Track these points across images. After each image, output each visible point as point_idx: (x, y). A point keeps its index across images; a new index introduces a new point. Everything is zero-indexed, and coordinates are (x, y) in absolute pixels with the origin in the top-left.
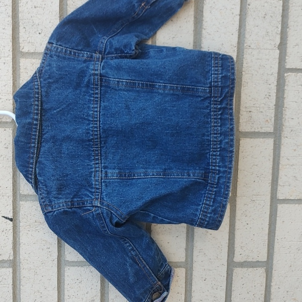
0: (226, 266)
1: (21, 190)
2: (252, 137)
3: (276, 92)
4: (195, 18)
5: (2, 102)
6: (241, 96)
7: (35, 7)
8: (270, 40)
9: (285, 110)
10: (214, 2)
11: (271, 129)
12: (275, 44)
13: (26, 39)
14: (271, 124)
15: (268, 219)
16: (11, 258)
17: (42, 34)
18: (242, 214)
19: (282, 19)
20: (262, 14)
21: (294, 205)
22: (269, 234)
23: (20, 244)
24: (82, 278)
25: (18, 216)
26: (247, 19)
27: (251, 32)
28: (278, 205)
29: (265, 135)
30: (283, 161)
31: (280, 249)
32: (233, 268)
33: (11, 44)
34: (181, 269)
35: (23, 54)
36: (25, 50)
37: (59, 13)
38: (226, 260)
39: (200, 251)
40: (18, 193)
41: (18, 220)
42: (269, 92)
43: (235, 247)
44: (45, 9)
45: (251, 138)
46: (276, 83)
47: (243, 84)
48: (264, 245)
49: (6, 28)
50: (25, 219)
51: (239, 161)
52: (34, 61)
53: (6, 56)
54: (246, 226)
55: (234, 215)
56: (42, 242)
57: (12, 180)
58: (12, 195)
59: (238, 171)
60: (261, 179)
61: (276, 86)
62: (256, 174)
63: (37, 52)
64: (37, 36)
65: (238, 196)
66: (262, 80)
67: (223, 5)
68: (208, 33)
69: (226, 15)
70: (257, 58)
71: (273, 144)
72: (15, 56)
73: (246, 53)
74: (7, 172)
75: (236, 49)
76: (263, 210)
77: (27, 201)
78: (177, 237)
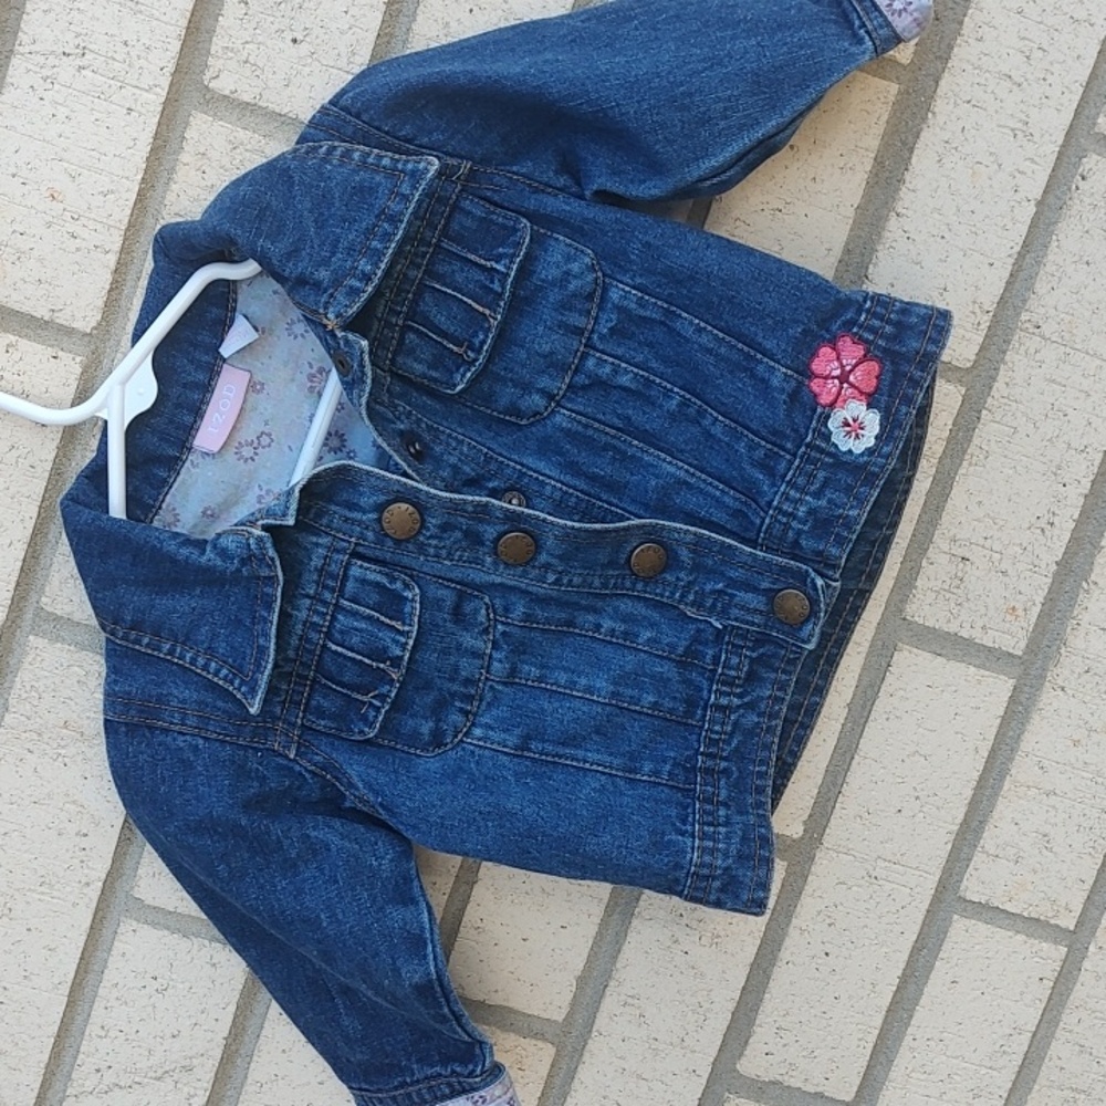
0: (704, 1082)
1: (47, 594)
2: (944, 652)
3: (1076, 516)
4: (878, 162)
5: (78, 249)
9: (1087, 592)
10: (963, 129)
11: (1016, 643)
13: (239, 45)
14: (1025, 625)
15: (905, 957)
17: (304, 48)
18: (819, 913)
21: (1010, 933)
22: (888, 1011)
24: (174, 977)
25: (6, 685)
27: (1060, 279)
28: (956, 917)
29: (991, 658)
30: (1022, 769)
31: (913, 1074)
32: (727, 1094)
33: (177, 45)
34: (540, 1044)
35: (208, 96)
36: (223, 85)
38: (712, 1060)
39: (630, 1000)
40: (34, 600)
42: (1054, 509)
43: (757, 1022)
45: (939, 655)
46: (1086, 485)
47: (972, 456)
48: (862, 1043)
50: (28, 707)
51: (870, 724)
52: (242, 135)
53: (143, 86)
54: (820, 961)
55: (791, 908)
56: (67, 805)
57: (25, 546)
58: (9, 602)
59: (856, 757)
60: (924, 809)
61: (1086, 496)
62: (914, 788)
63: (265, 105)
64: (281, 45)
65: (826, 845)
66: (1041, 458)
67: (992, 150)
68: (907, 235)
69: (991, 186)
70: (1048, 377)
71: (1006, 699)
72: (176, 96)
73: (1017, 346)
74: (16, 512)
75: (986, 322)
76: (898, 921)
77: (57, 641)
78: (562, 927)
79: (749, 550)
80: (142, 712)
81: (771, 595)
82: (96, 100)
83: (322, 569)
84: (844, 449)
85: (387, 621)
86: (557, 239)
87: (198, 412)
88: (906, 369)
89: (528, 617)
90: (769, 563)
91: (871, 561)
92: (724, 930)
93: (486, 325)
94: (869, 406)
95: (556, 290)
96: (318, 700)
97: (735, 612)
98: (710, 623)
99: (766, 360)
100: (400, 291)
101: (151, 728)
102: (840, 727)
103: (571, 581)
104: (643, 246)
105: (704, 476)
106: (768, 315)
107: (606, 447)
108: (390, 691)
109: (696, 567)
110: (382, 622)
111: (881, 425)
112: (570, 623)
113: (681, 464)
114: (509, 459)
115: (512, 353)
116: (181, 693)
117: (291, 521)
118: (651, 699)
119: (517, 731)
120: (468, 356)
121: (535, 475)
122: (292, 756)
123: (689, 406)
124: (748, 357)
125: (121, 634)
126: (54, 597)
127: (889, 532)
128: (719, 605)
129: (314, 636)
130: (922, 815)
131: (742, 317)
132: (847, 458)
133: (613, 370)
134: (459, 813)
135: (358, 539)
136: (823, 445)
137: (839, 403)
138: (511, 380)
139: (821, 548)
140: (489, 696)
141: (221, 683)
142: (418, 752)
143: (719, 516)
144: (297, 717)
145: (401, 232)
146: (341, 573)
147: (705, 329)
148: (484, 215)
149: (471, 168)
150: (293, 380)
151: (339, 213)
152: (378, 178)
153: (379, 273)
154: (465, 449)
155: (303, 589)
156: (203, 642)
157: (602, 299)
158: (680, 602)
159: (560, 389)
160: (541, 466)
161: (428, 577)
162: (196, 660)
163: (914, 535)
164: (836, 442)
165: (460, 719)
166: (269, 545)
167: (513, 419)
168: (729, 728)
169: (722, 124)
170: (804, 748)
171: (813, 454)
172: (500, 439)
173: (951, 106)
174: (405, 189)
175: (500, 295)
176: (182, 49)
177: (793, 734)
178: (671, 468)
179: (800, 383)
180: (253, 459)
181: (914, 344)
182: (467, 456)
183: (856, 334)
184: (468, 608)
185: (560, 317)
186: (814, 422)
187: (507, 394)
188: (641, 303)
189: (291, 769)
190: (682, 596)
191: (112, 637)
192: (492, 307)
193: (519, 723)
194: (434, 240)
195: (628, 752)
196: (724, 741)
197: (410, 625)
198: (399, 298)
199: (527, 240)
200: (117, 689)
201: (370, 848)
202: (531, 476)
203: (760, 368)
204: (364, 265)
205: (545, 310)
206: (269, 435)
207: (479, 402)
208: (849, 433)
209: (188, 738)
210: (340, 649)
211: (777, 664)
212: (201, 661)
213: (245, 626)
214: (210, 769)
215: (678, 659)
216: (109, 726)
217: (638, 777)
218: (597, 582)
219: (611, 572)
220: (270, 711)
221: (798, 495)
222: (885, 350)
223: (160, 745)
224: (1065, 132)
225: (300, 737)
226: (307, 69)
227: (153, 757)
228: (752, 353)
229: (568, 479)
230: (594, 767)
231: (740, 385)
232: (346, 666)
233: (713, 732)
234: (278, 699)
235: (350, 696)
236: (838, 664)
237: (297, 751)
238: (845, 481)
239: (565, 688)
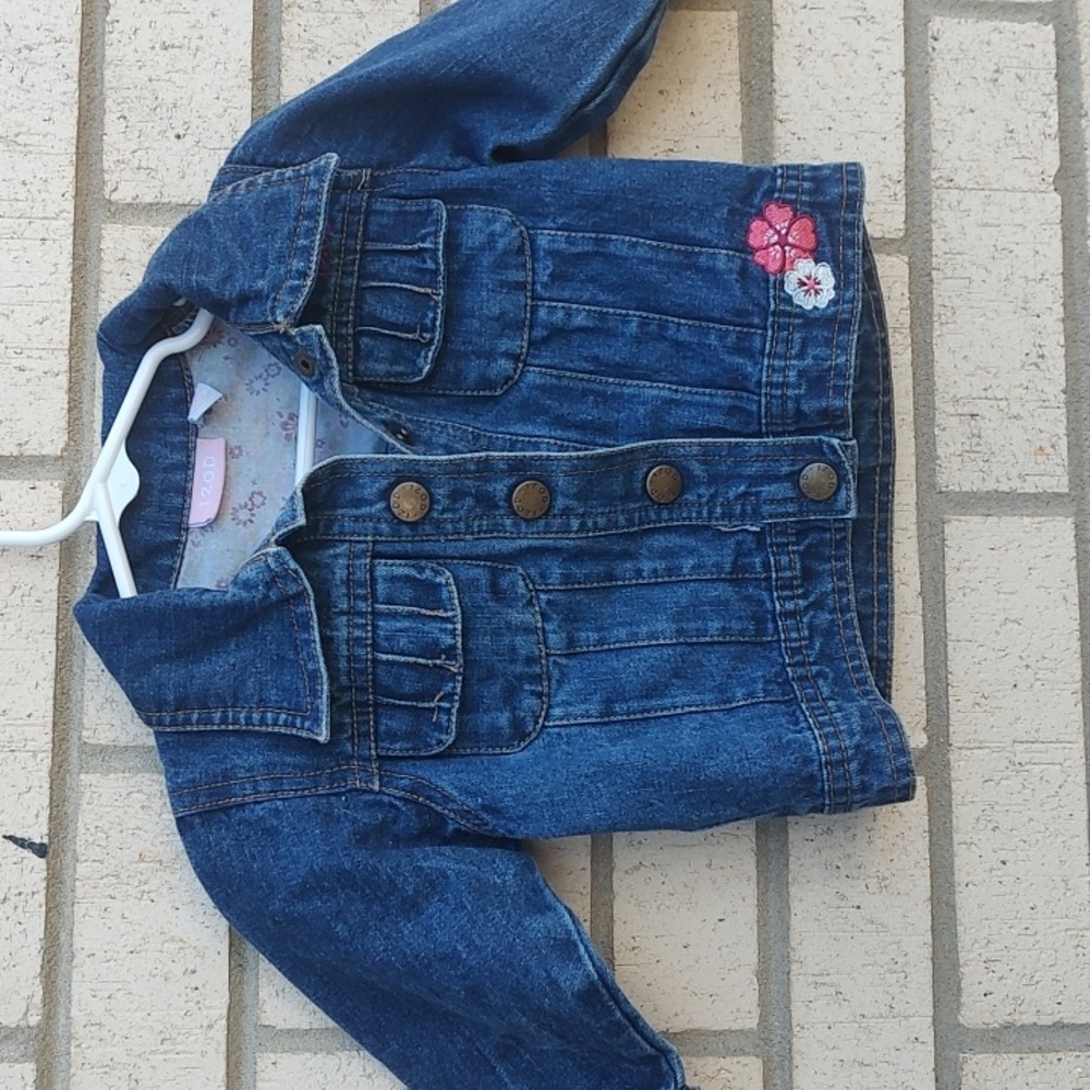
0: (932, 1048)
1: (87, 726)
2: (992, 512)
3: (1062, 342)
4: (745, 82)
5: (28, 381)
6: (932, 361)
7: (165, 47)
8: (1023, 157)
10: (810, 31)
11: (1059, 483)
12: (1042, 173)
13: (128, 155)
14: (1060, 461)
15: (1084, 840)
16: (34, 1020)
17: (189, 141)
18: (978, 820)
19: (1059, 87)
20: (983, 68)
23: (73, 957)
25: (70, 837)
26: (932, 85)
27: (952, 131)
29: (1040, 503)
32: (961, 1055)
33: (71, 172)
34: (743, 1060)
35: (113, 209)
36: (124, 194)
37: (250, 65)
38: (929, 1021)
39: (819, 980)
40: (75, 739)
41: (69, 855)
42: (1038, 341)
43: (962, 961)
44: (198, 53)
45: (989, 515)
46: (1059, 311)
47: (940, 315)
49: (55, 115)
50: (98, 849)
51: (948, 605)
52: (154, 231)
53: (49, 215)
54: (999, 873)
55: (948, 825)
56: (166, 945)
57: (52, 683)
58: (51, 745)
59: (949, 643)
60: (1039, 676)
61: (1063, 320)
62: (1020, 657)
63: (167, 201)
64: (168, 144)
65: (956, 745)
66: (1005, 298)
67: (843, 40)
68: (796, 136)
69: (855, 72)
70: (980, 222)
71: (1072, 539)
72: (83, 217)
73: (939, 203)
74: (34, 652)
75: (901, 190)
76: (1061, 803)
77: (110, 772)
78: (721, 920)
79: (758, 440)
80: (211, 796)
81: (794, 477)
82: (10, 241)
83: (348, 580)
84: (809, 307)
85: (429, 613)
86: (472, 209)
87: (185, 492)
88: (838, 216)
89: (567, 578)
90: (780, 447)
91: (881, 433)
92: (888, 869)
93: (432, 303)
94: (817, 261)
95: (487, 253)
96: (387, 723)
97: (766, 509)
98: (746, 530)
99: (704, 250)
100: (341, 302)
101: (226, 809)
102: (920, 618)
103: (595, 523)
104: (554, 186)
105: (687, 389)
106: (691, 208)
107: (585, 393)
108: (454, 688)
109: (713, 479)
110: (424, 615)
111: (834, 275)
112: (611, 577)
113: (661, 385)
114: (497, 432)
115: (466, 325)
116: (247, 760)
117: (301, 521)
118: (716, 625)
119: (597, 698)
120: (424, 338)
121: (527, 439)
122: (376, 788)
123: (648, 324)
124: (688, 255)
125: (168, 720)
126: (94, 727)
127: (886, 399)
128: (749, 508)
129: (360, 652)
130: (1039, 683)
131: (668, 219)
132: (817, 314)
133: (567, 314)
134: (565, 784)
135: (374, 535)
136: (789, 308)
137: (787, 267)
138: (473, 352)
139: (824, 405)
140: (556, 673)
141: (283, 731)
142: (504, 750)
143: (716, 420)
144: (370, 749)
145: (321, 223)
146: (368, 576)
147: (637, 242)
148: (396, 209)
149: (371, 175)
150: (268, 434)
151: (259, 230)
152: (285, 188)
153: (313, 266)
154: (451, 431)
155: (337, 607)
156: (253, 695)
157: (534, 250)
158: (710, 518)
159: (522, 347)
160: (529, 429)
161: (455, 561)
162: (251, 718)
163: (916, 409)
164: (799, 303)
165: (535, 701)
166: (288, 557)
167: (488, 393)
168: (806, 633)
169: (585, 43)
170: (892, 638)
171: (781, 320)
172: (481, 418)
173: (791, 15)
174: (314, 184)
175: (436, 272)
176: (77, 174)
177: (875, 628)
178: (654, 391)
179: (745, 261)
180: (251, 521)
181: (836, 190)
182: (455, 437)
183: (779, 198)
184: (504, 583)
185: (499, 277)
186: (771, 291)
187: (473, 369)
188: (570, 241)
189: (380, 804)
190: (710, 513)
191: (160, 729)
192: (433, 284)
193: (596, 690)
194: (358, 247)
195: (715, 687)
196: (806, 647)
197: (453, 610)
198: (343, 309)
199: (445, 215)
200: (180, 781)
201: (489, 868)
202: (523, 441)
203: (702, 259)
204: (297, 264)
205: (483, 275)
206: (260, 493)
207: (449, 386)
208: (807, 291)
209: (266, 804)
210: (391, 657)
211: (827, 553)
212: (256, 716)
213: (289, 660)
214: (297, 825)
215: (728, 577)
216: (183, 825)
217: (734, 705)
218: (622, 520)
219: (632, 506)
220: (341, 752)
221: (783, 363)
222: (811, 205)
223: (239, 825)
224: (902, 6)
225: (378, 769)
226: (197, 158)
227: (236, 839)
228: (690, 249)
229: (559, 432)
230: (687, 709)
231: (690, 282)
232: (402, 675)
233: (791, 641)
234: (345, 736)
235: (416, 707)
236: (892, 548)
237: (380, 780)
238: (822, 336)
239: (629, 642)
